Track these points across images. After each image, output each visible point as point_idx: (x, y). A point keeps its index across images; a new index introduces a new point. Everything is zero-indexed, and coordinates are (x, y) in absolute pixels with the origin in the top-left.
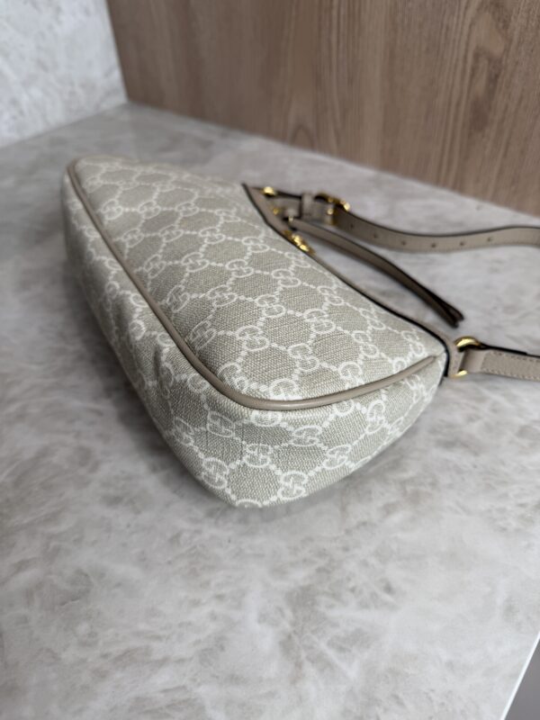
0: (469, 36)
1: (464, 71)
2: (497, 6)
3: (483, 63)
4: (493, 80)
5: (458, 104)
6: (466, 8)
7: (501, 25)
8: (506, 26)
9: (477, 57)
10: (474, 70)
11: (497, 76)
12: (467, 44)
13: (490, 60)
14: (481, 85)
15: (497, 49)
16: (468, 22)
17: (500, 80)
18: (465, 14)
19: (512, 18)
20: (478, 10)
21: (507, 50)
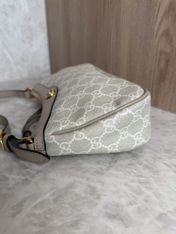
0: (157, 46)
1: (156, 60)
2: (167, 34)
3: (163, 56)
4: (167, 62)
5: (154, 72)
6: (156, 36)
7: (169, 41)
8: (171, 41)
9: (161, 54)
10: (160, 59)
11: (168, 61)
12: (157, 49)
13: (166, 54)
14: (163, 64)
15: (168, 50)
16: (157, 41)
17: (170, 62)
18: (156, 39)
19: (173, 39)
20: (160, 37)
21: (172, 50)
